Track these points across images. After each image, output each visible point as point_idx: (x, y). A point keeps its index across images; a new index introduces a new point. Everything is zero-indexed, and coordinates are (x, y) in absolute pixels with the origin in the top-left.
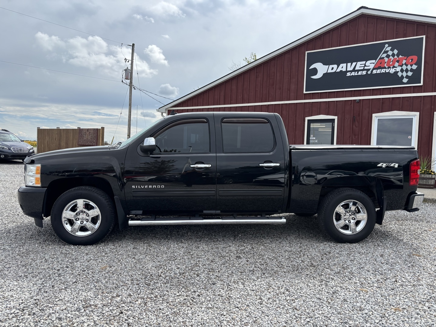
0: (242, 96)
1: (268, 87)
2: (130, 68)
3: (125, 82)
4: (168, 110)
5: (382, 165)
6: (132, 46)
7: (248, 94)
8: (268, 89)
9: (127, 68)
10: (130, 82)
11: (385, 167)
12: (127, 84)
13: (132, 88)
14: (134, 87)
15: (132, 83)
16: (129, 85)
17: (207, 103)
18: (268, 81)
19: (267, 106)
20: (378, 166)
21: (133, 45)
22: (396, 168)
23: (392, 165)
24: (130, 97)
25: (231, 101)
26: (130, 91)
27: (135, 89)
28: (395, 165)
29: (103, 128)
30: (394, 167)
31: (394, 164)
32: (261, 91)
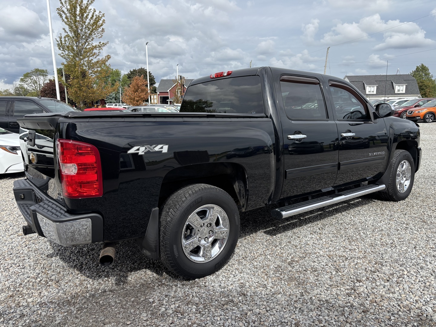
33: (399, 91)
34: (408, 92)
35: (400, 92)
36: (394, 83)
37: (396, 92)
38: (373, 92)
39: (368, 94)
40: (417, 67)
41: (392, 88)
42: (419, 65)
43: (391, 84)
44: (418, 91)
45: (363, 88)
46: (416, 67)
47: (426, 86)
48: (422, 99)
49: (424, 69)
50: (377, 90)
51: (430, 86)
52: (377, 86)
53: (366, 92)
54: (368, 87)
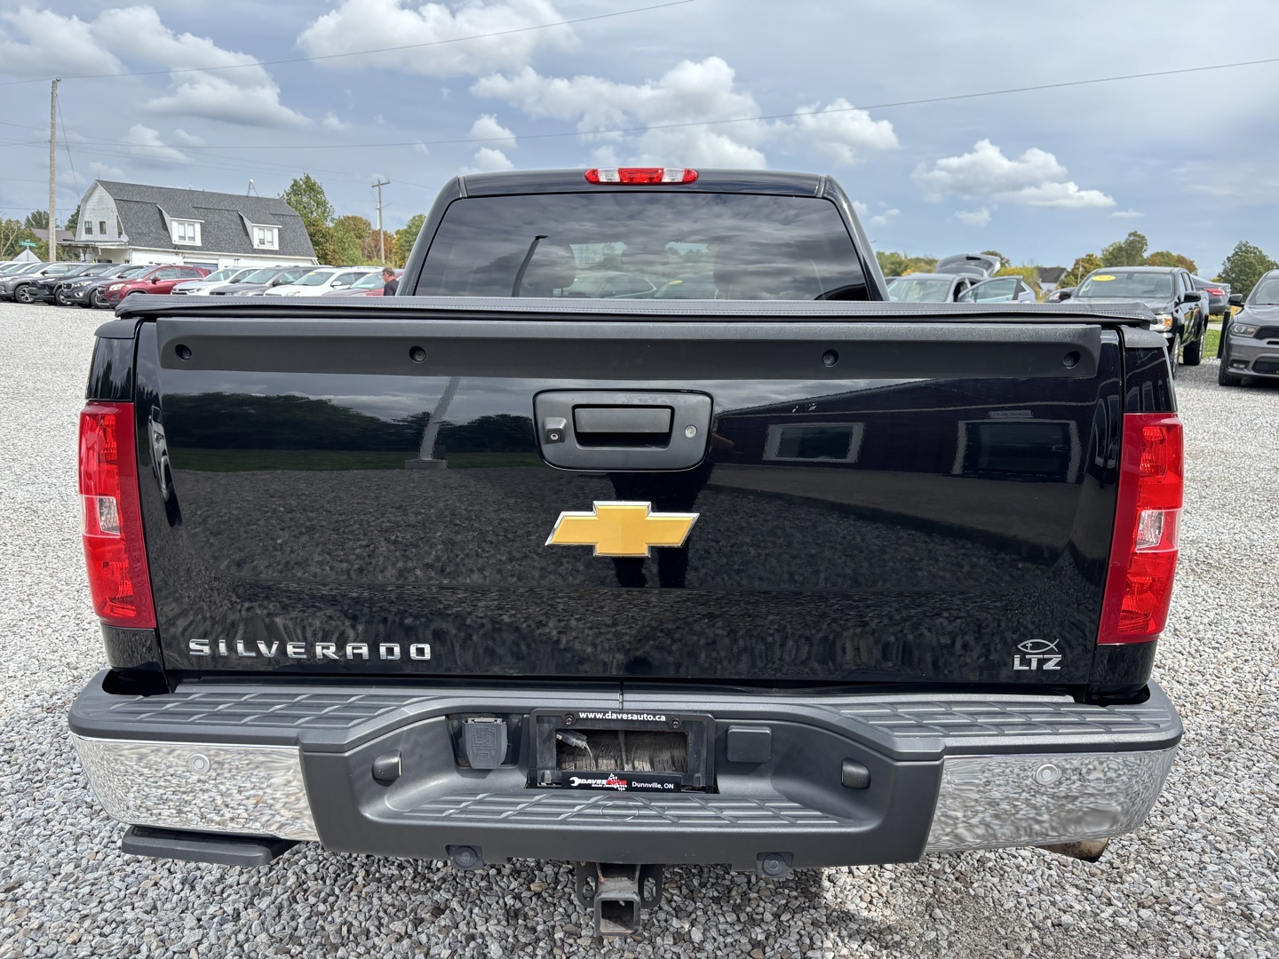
33: (263, 243)
34: (286, 248)
35: (267, 247)
36: (246, 221)
37: (256, 245)
38: (193, 239)
39: (177, 243)
40: (295, 181)
41: (243, 232)
42: (300, 176)
43: (239, 221)
44: (309, 247)
45: (160, 224)
46: (293, 182)
47: (324, 236)
48: (319, 266)
49: (313, 190)
50: (202, 235)
51: (333, 236)
52: (201, 223)
53: (170, 237)
54: (175, 224)
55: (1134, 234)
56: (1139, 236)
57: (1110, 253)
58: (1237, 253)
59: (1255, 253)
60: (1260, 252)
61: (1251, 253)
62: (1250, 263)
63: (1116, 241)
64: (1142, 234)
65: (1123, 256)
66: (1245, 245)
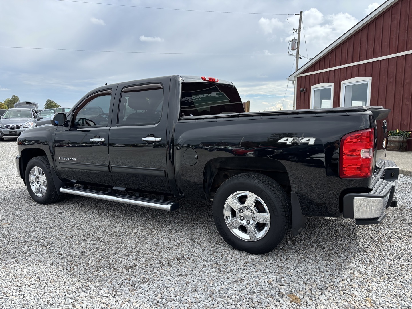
0: (373, 49)
1: (407, 31)
2: (296, 38)
3: (291, 53)
4: (298, 77)
5: (287, 140)
6: (300, 14)
7: (381, 44)
8: (406, 33)
9: (294, 38)
10: (297, 52)
11: (290, 144)
12: (293, 55)
13: (298, 58)
14: (300, 57)
15: (299, 53)
16: (296, 56)
17: (334, 64)
18: (407, 22)
19: (405, 56)
20: (279, 141)
21: (301, 12)
22: (311, 146)
23: (304, 141)
24: (296, 67)
25: (361, 57)
26: (296, 61)
27: (301, 59)
28: (309, 140)
29: (249, 102)
30: (308, 143)
31: (307, 139)
32: (397, 39)
55: (14, 96)
56: (16, 96)
57: (8, 102)
58: (47, 103)
59: (53, 103)
60: (54, 102)
61: (52, 102)
62: (52, 105)
63: (8, 98)
64: (17, 96)
65: (12, 103)
66: (49, 100)
